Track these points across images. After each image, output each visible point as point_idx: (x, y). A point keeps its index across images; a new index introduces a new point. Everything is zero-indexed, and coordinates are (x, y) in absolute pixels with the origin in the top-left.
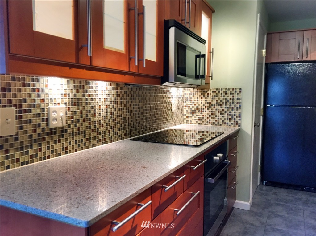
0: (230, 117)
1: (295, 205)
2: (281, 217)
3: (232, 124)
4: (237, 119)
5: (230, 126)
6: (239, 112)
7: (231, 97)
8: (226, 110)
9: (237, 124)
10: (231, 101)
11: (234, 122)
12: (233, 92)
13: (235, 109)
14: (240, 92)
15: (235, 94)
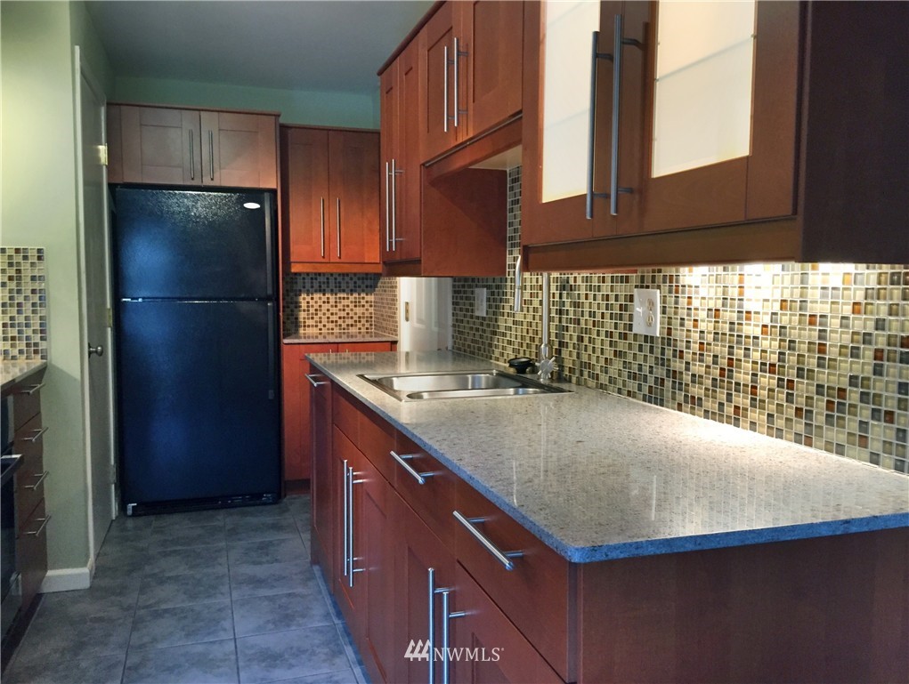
0: (13, 332)
1: (209, 543)
2: (176, 579)
3: (21, 352)
4: (37, 338)
5: (14, 358)
6: (41, 318)
7: (12, 272)
9: (36, 352)
10: (13, 285)
11: (28, 345)
12: (18, 258)
13: (28, 308)
14: (40, 258)
15: (25, 266)
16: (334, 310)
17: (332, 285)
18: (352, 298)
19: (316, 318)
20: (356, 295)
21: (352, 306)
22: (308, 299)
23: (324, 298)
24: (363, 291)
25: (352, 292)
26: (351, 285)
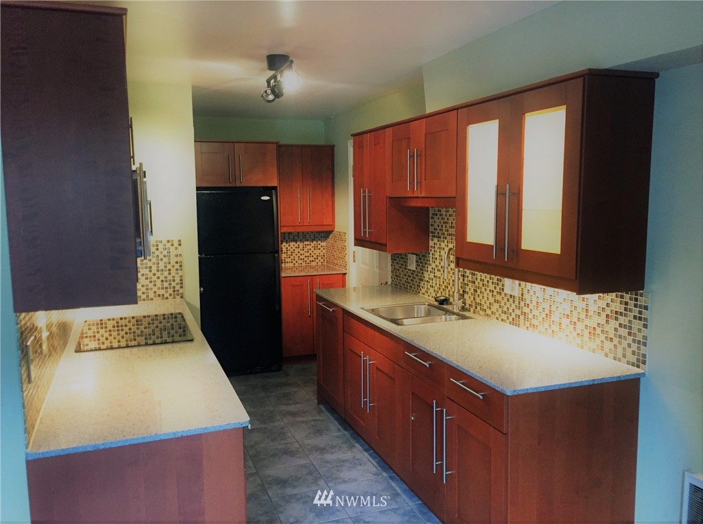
0: (166, 285)
1: (255, 395)
3: (171, 295)
4: (178, 287)
5: (167, 298)
6: (181, 276)
7: (165, 253)
8: (158, 274)
9: (178, 295)
10: (165, 260)
11: (174, 291)
12: (168, 245)
13: (173, 272)
14: (180, 245)
15: (172, 249)
16: (302, 252)
17: (301, 237)
18: (312, 244)
19: (292, 257)
20: (315, 242)
21: (313, 249)
22: (287, 246)
23: (296, 245)
24: (319, 240)
25: (312, 241)
26: (312, 237)
